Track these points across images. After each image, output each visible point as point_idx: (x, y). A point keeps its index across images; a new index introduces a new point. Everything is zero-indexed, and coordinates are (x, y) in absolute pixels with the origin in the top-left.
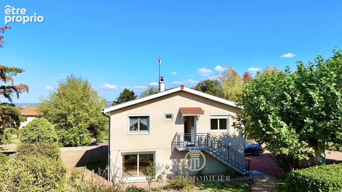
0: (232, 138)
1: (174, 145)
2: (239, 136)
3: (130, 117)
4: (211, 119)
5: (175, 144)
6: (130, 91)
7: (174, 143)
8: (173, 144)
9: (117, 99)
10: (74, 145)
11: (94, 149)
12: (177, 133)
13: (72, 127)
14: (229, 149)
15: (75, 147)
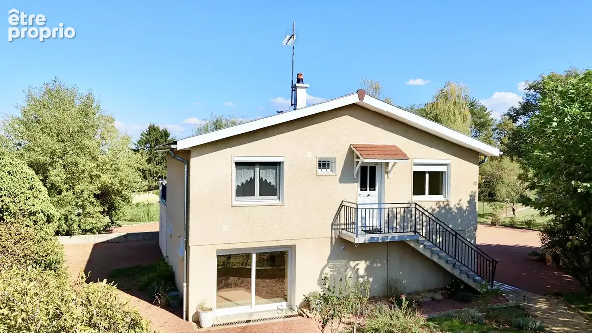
0: (456, 213)
1: (336, 229)
2: (468, 208)
3: (238, 164)
4: (414, 172)
5: (338, 227)
6: (161, 129)
7: (336, 225)
8: (335, 227)
9: (135, 144)
10: (64, 233)
11: (112, 239)
12: (343, 201)
13: (60, 193)
14: (456, 238)
15: (68, 236)
